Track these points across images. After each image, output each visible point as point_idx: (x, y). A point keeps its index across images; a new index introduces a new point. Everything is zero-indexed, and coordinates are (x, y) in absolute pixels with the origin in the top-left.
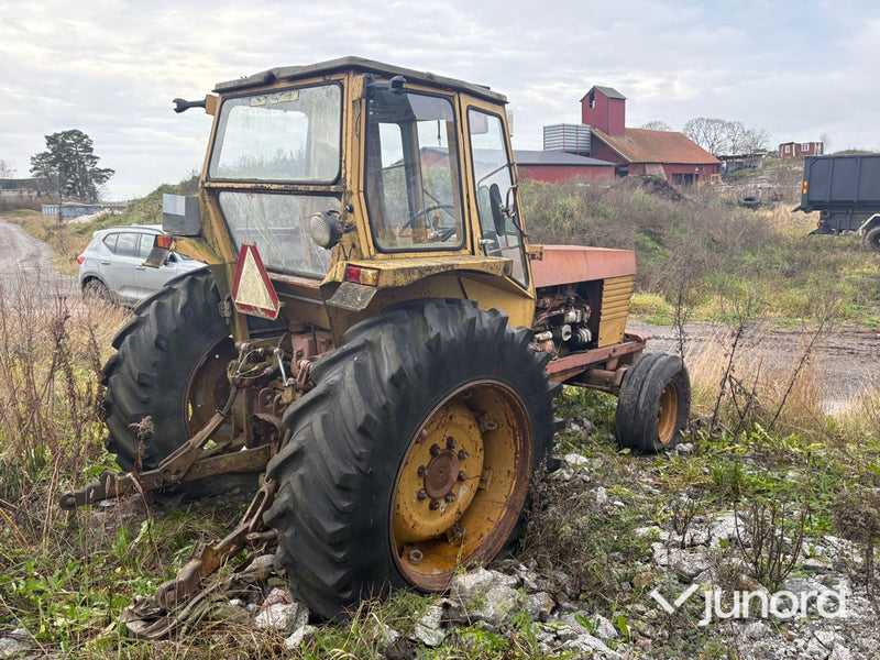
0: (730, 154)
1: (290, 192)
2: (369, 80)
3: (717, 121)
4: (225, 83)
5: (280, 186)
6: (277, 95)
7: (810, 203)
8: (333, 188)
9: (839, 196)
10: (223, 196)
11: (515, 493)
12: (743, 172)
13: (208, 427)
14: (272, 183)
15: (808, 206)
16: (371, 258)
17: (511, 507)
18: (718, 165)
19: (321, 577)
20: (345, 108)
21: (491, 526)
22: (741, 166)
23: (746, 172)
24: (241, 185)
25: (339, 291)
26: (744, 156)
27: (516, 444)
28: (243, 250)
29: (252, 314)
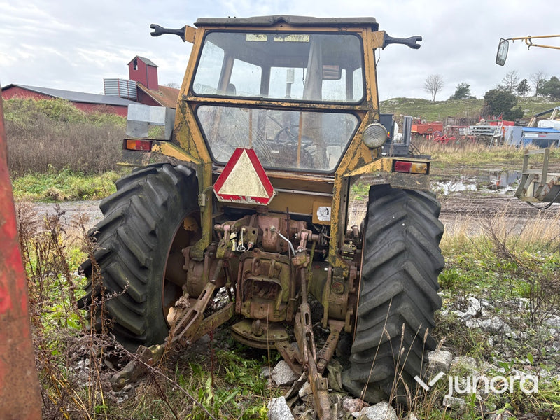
28: (238, 153)
29: (239, 201)
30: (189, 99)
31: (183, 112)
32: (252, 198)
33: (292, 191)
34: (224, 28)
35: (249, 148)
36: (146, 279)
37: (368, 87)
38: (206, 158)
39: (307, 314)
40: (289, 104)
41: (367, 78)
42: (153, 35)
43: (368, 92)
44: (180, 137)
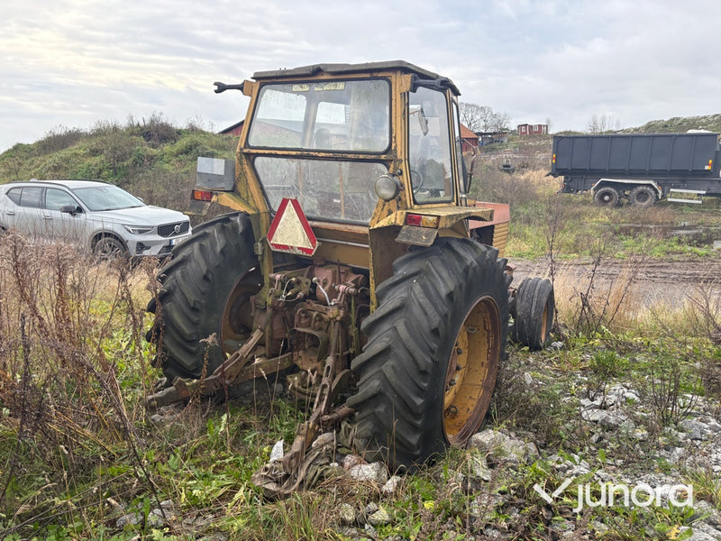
0: (483, 131)
1: (336, 159)
2: (415, 78)
3: (473, 105)
4: (266, 72)
5: (328, 155)
6: (322, 84)
7: (557, 169)
8: (383, 157)
9: (578, 165)
10: (258, 160)
11: (488, 378)
12: (493, 145)
13: (252, 341)
14: (320, 151)
15: (556, 172)
16: (412, 208)
17: (485, 388)
18: (477, 139)
19: (409, 439)
20: (393, 98)
21: (475, 403)
22: (492, 141)
23: (496, 145)
24: (286, 153)
25: (402, 232)
26: (495, 133)
27: (488, 342)
28: (284, 203)
29: (288, 251)
30: (245, 151)
31: (241, 164)
32: (299, 248)
33: (345, 243)
34: (275, 80)
35: (294, 198)
36: (197, 319)
37: (394, 135)
38: (262, 208)
39: (329, 367)
40: (323, 154)
41: (393, 126)
42: (217, 92)
43: (393, 139)
44: (241, 188)
